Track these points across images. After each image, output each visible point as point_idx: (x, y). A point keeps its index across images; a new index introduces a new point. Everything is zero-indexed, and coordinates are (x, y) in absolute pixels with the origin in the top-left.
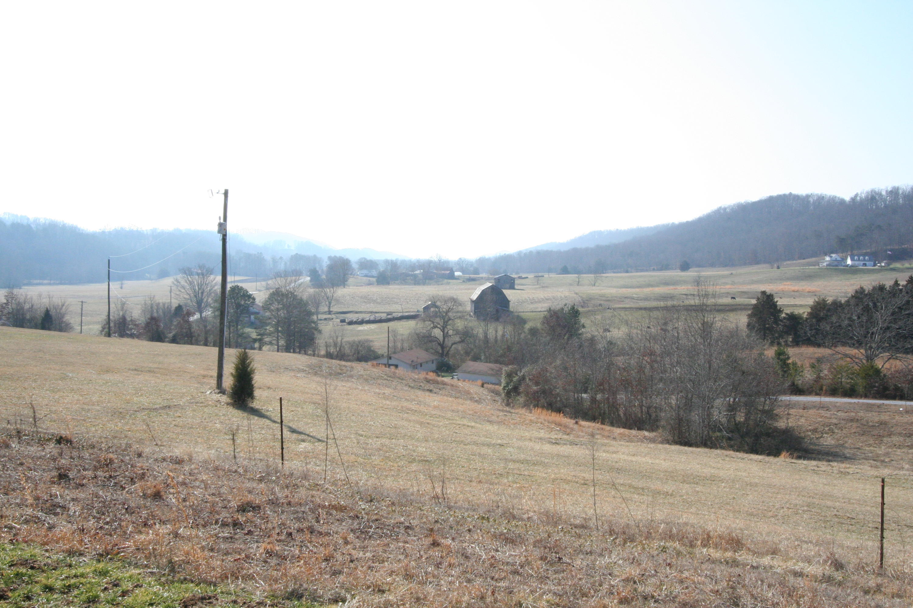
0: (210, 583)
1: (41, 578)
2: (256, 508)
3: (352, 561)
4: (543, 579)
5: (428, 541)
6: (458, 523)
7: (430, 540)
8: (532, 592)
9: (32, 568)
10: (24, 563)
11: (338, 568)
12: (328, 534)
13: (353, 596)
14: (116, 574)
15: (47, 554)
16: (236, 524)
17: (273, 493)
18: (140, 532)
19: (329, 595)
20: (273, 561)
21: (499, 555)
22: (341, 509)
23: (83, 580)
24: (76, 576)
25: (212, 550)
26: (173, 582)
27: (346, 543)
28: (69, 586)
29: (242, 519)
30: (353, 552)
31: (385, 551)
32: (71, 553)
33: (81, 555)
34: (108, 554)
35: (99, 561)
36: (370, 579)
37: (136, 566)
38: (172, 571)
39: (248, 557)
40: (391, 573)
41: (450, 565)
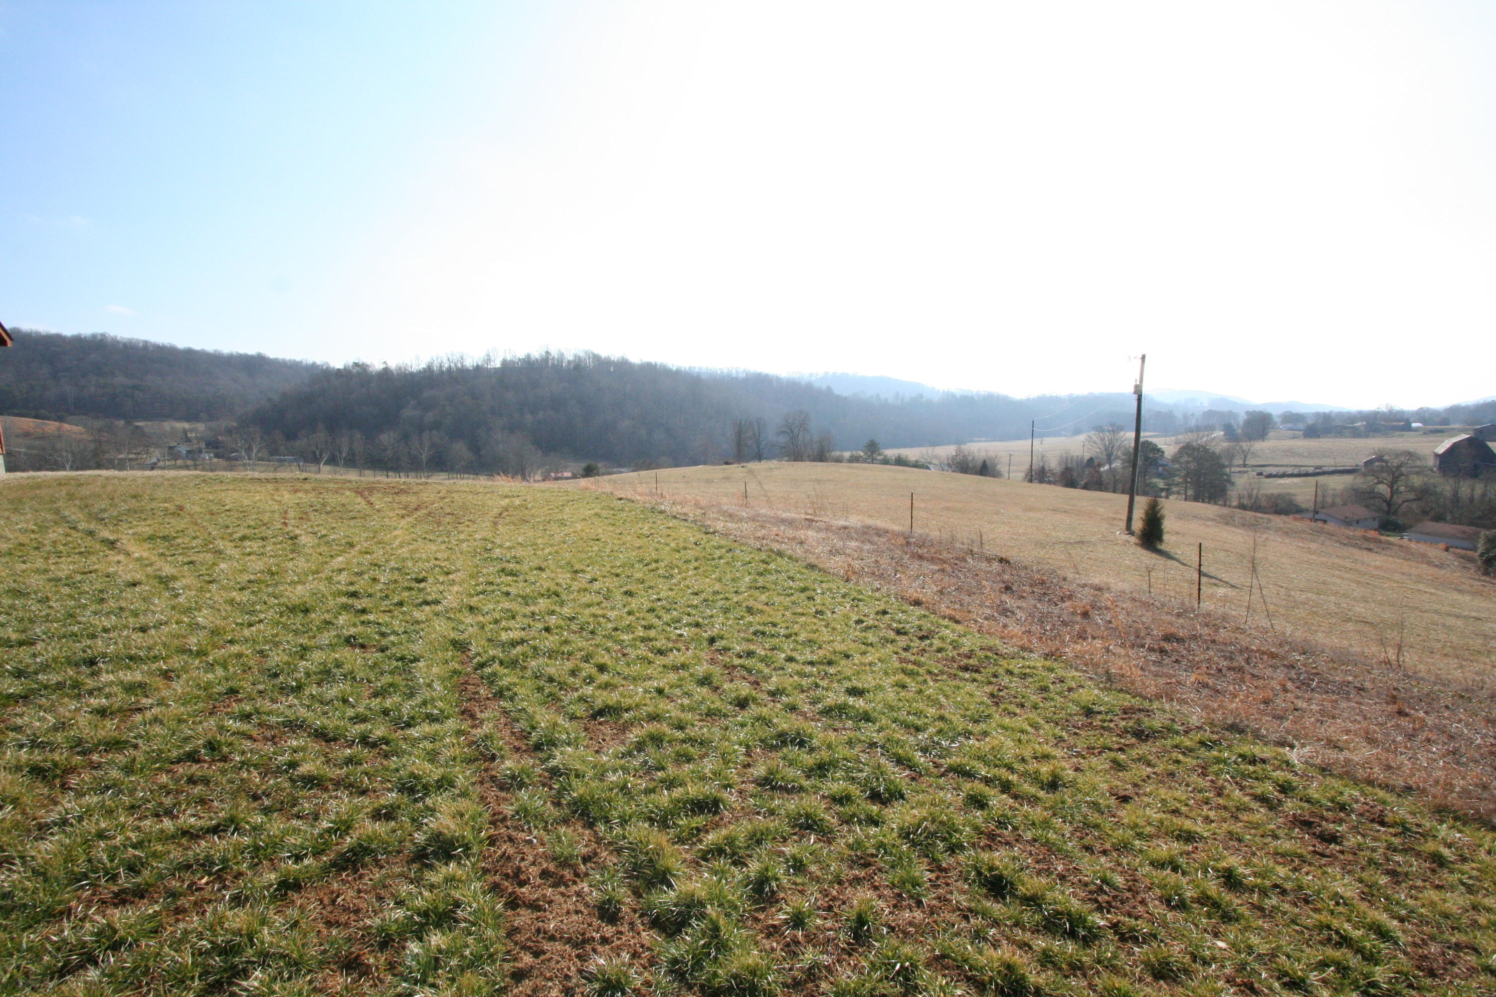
0: (1145, 698)
1: (1004, 663)
2: (1180, 640)
3: (1296, 710)
5: (1392, 708)
6: (1427, 696)
7: (1395, 708)
9: (996, 654)
10: (990, 649)
11: (1280, 713)
12: (1262, 678)
13: (1303, 746)
14: (1061, 673)
15: (1005, 646)
16: (1162, 651)
17: (1194, 629)
18: (1076, 643)
19: (1273, 737)
20: (1205, 692)
22: (1273, 656)
23: (1035, 671)
24: (1029, 667)
25: (1142, 669)
26: (1110, 690)
27: (1286, 690)
28: (1025, 674)
29: (1167, 647)
30: (1296, 701)
31: (1335, 708)
32: (1023, 648)
33: (1031, 651)
34: (1052, 655)
35: (1046, 659)
36: (1322, 731)
37: (1077, 670)
38: (1109, 680)
39: (1179, 683)
40: (1348, 732)
41: (1428, 740)
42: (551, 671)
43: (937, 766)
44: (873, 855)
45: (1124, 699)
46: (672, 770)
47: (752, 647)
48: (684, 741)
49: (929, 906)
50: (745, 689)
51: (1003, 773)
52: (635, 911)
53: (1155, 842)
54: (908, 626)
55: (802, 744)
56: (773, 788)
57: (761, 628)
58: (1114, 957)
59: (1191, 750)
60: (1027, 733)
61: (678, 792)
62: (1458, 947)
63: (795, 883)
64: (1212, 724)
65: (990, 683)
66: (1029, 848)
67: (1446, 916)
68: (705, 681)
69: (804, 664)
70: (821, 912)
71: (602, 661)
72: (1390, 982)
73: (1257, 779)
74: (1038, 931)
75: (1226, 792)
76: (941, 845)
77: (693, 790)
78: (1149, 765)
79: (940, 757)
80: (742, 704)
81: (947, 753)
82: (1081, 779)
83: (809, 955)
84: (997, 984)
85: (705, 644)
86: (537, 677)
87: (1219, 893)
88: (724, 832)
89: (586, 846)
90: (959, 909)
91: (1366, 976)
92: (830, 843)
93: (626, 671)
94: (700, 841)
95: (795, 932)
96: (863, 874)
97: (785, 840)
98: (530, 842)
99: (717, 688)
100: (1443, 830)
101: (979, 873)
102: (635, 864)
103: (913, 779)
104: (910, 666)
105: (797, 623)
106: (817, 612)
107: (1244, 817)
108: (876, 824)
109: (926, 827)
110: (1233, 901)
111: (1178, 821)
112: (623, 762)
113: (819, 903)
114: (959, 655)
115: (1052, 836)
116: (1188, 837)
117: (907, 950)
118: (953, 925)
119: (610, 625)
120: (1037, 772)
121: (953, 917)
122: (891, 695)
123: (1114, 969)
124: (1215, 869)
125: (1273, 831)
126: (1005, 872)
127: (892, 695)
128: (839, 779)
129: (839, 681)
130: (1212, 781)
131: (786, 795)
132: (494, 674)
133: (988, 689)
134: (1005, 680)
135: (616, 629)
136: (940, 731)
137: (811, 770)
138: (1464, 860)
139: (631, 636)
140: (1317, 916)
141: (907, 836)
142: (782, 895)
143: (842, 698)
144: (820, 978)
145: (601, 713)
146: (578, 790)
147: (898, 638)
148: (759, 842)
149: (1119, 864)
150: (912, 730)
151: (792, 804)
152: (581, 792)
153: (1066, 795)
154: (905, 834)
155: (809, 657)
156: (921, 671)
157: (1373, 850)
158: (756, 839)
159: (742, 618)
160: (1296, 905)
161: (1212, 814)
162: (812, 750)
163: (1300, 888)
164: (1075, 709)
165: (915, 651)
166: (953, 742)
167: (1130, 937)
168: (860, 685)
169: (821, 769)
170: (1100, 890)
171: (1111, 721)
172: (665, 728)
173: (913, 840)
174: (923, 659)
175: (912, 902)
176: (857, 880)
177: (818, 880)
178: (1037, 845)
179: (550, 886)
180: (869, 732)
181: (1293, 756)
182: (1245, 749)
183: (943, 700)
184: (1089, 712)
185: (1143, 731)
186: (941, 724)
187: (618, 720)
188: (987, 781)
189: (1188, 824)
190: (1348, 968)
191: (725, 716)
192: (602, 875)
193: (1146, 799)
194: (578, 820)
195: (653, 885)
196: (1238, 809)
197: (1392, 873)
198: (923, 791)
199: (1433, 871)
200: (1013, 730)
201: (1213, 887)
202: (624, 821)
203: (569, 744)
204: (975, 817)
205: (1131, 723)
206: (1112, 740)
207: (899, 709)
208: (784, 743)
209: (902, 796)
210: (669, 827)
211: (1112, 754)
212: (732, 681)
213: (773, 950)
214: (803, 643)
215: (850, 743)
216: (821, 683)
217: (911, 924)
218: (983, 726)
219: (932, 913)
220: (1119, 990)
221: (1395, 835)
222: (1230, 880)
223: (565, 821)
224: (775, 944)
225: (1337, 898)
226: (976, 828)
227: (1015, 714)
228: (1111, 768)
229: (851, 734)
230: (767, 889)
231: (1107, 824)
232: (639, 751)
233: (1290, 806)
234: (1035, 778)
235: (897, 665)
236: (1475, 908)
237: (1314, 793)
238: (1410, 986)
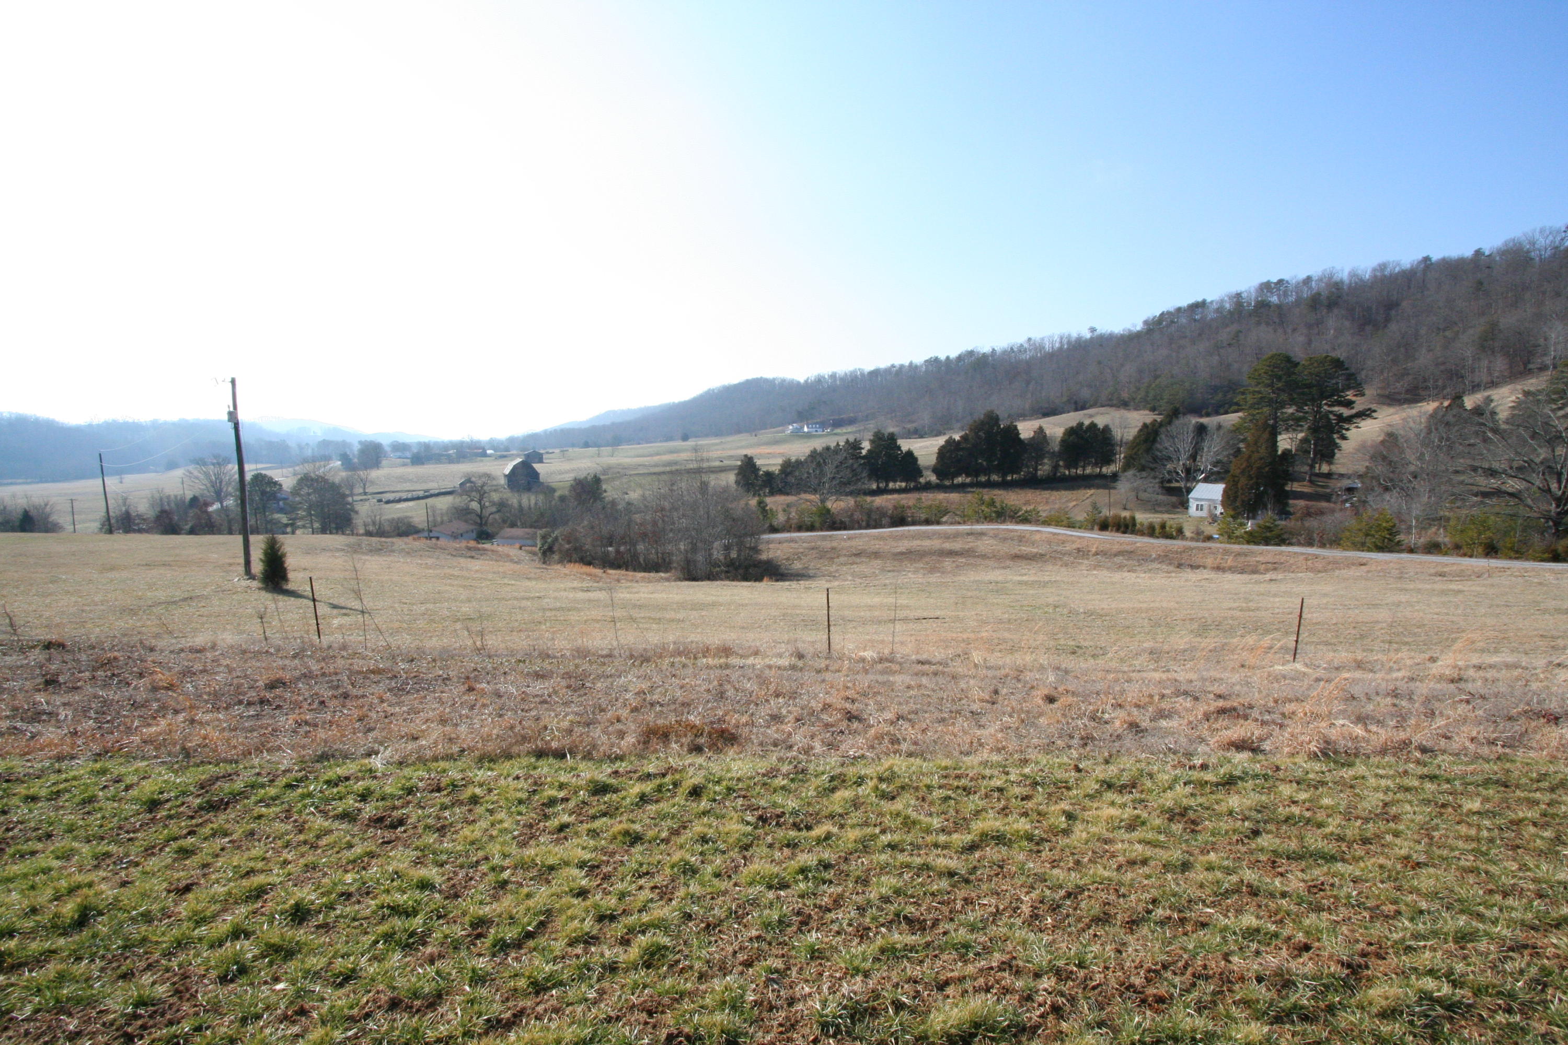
0: (230, 762)
1: (21, 790)
2: (286, 684)
3: (386, 717)
4: (566, 704)
5: (462, 688)
6: (495, 669)
7: (466, 686)
8: (556, 716)
9: (8, 781)
11: (372, 725)
12: (363, 696)
13: (386, 748)
14: (118, 770)
15: (29, 764)
16: (263, 702)
17: (307, 667)
18: (149, 725)
19: (361, 751)
20: (303, 730)
21: (528, 690)
22: (379, 672)
23: (75, 783)
25: (234, 730)
26: (187, 768)
27: (382, 701)
28: (58, 791)
29: (269, 695)
30: (389, 709)
31: (421, 703)
33: (73, 758)
34: (107, 752)
35: (96, 761)
36: (404, 730)
37: (143, 758)
38: (187, 757)
39: (275, 730)
40: (426, 721)
41: (484, 705)
45: (203, 773)
53: (219, 919)
59: (274, 799)
60: (49, 870)
62: (477, 863)
64: (301, 762)
67: (473, 843)
72: (424, 924)
73: (340, 798)
75: (308, 825)
78: (226, 834)
82: (127, 894)
87: (284, 935)
91: (406, 930)
100: (481, 775)
107: (324, 842)
110: (297, 934)
111: (249, 882)
115: (68, 990)
116: (259, 893)
120: (56, 916)
124: (283, 912)
125: (348, 842)
130: (296, 821)
138: (490, 791)
140: (374, 902)
149: (167, 971)
153: (102, 926)
157: (429, 816)
160: (359, 902)
161: (290, 855)
163: (364, 884)
164: (132, 809)
170: (135, 1016)
171: (183, 804)
178: (39, 1015)
181: (377, 762)
182: (331, 774)
184: (153, 805)
185: (221, 800)
189: (258, 880)
190: (394, 933)
193: (214, 876)
196: (318, 837)
197: (441, 829)
199: (470, 811)
200: (24, 876)
201: (278, 933)
205: (207, 797)
206: (179, 827)
211: (178, 844)
221: (448, 795)
222: (297, 914)
225: (393, 875)
227: (33, 853)
228: (175, 860)
231: (157, 930)
233: (369, 810)
234: (52, 927)
236: (493, 825)
237: (388, 790)
238: (439, 917)
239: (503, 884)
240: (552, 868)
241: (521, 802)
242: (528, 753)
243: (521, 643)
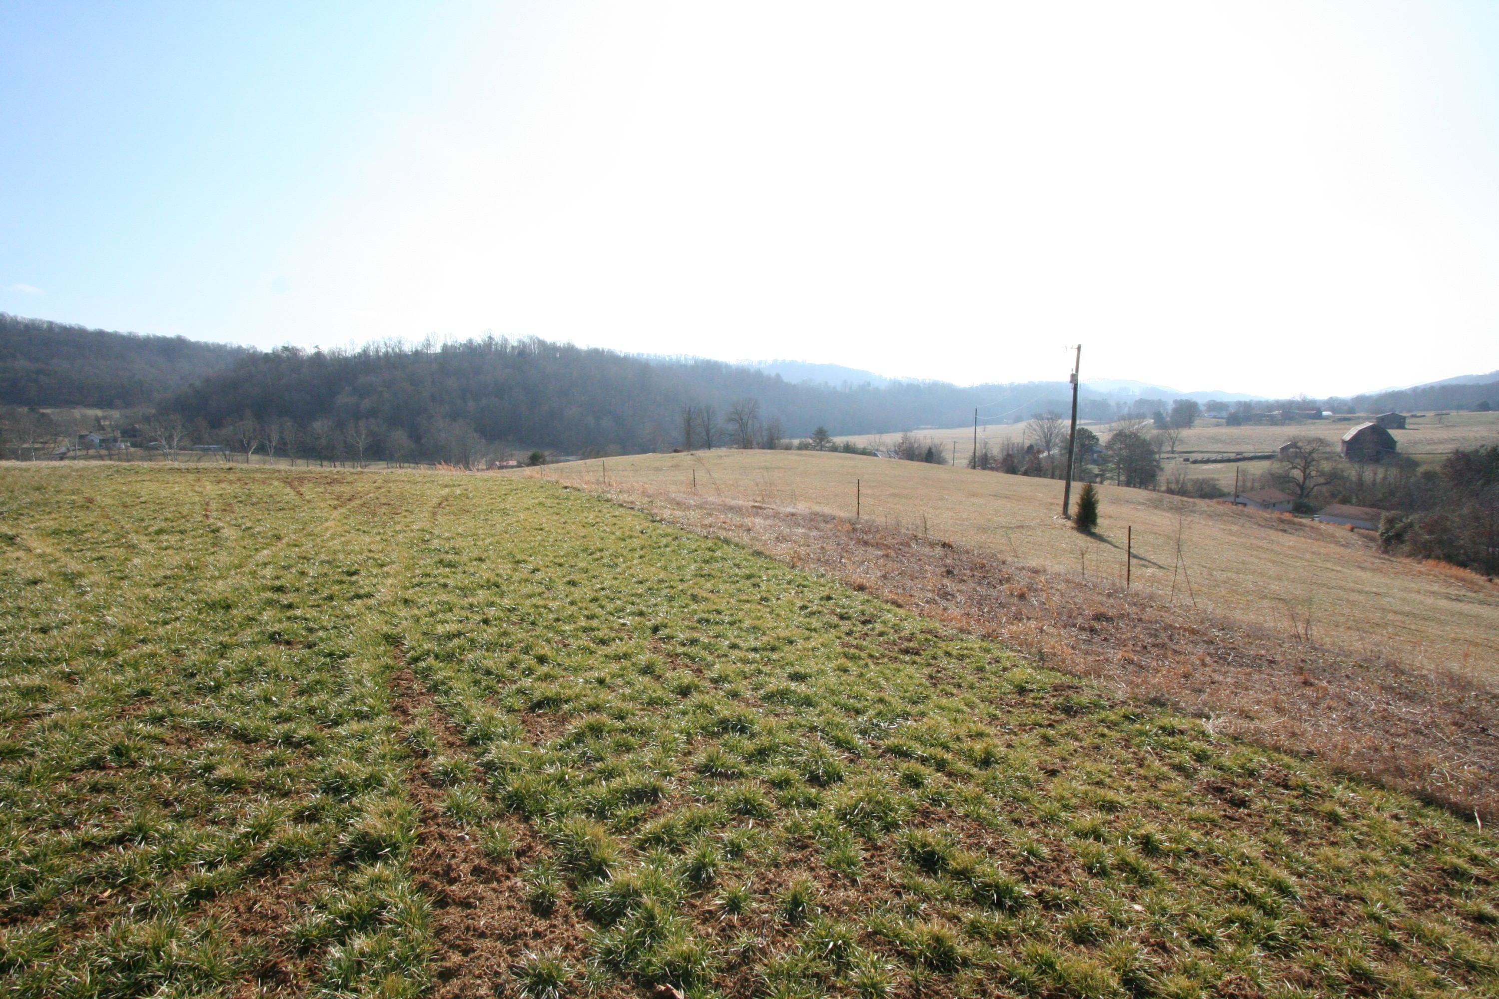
0: (1074, 676)
1: (942, 645)
2: (1109, 619)
3: (1213, 683)
4: (1460, 747)
5: (1298, 679)
6: (1330, 666)
7: (1302, 678)
8: (1446, 758)
9: (936, 637)
10: (930, 632)
11: (1198, 686)
12: (1183, 653)
13: (1218, 716)
14: (997, 653)
15: (945, 629)
16: (1092, 630)
17: (1123, 609)
18: (1012, 624)
19: (1191, 709)
20: (1131, 668)
21: (1392, 709)
22: (1193, 632)
23: (972, 653)
25: (1073, 648)
26: (1043, 668)
27: (1204, 665)
28: (963, 655)
29: (1097, 626)
30: (1213, 675)
31: (1248, 680)
32: (962, 630)
33: (969, 633)
34: (989, 636)
35: (983, 641)
36: (1236, 702)
37: (1012, 650)
38: (1042, 659)
39: (1107, 660)
40: (1259, 702)
41: (1330, 708)
42: (489, 663)
43: (875, 747)
44: (810, 837)
45: (1056, 677)
46: (611, 761)
47: (696, 635)
48: (624, 731)
49: (863, 884)
50: (687, 677)
51: (940, 753)
52: (569, 903)
53: (1080, 813)
54: (851, 611)
55: (743, 730)
56: (713, 775)
57: (706, 616)
58: (1039, 924)
59: (1116, 724)
60: (963, 712)
61: (616, 783)
62: (1348, 898)
63: (732, 868)
64: (1135, 699)
65: (929, 665)
66: (961, 824)
67: (1338, 870)
68: (647, 670)
69: (747, 650)
70: (757, 896)
71: (541, 652)
72: (1287, 934)
73: (1175, 749)
74: (967, 904)
75: (1147, 762)
76: (876, 824)
77: (632, 780)
78: (1076, 739)
79: (879, 739)
80: (684, 692)
81: (886, 734)
82: (1012, 755)
83: (744, 939)
84: (926, 957)
85: (648, 632)
86: (473, 670)
87: (1137, 859)
88: (662, 821)
89: (521, 840)
90: (892, 886)
91: (1267, 930)
92: (768, 827)
93: (567, 662)
94: (638, 830)
95: (731, 917)
96: (800, 856)
97: (724, 825)
98: (462, 839)
99: (660, 677)
100: (1339, 791)
101: (913, 850)
102: (571, 856)
103: (851, 761)
104: (852, 651)
105: (742, 610)
106: (762, 599)
107: (1163, 785)
108: (814, 806)
109: (862, 808)
110: (1149, 865)
111: (1101, 792)
112: (560, 754)
113: (755, 887)
114: (900, 638)
115: (983, 811)
116: (1110, 807)
117: (841, 928)
118: (886, 902)
119: (551, 616)
120: (971, 750)
121: (886, 894)
122: (832, 680)
123: (1038, 937)
124: (1134, 837)
125: (1188, 798)
126: (937, 848)
127: (834, 679)
128: (779, 764)
129: (782, 667)
130: (1134, 753)
131: (726, 782)
132: (429, 668)
133: (927, 671)
134: (944, 662)
135: (558, 620)
136: (879, 714)
137: (752, 755)
138: (1356, 817)
139: (572, 626)
140: (1224, 876)
141: (844, 817)
142: (719, 880)
143: (785, 684)
144: (754, 961)
145: (539, 705)
146: (514, 783)
147: (841, 623)
148: (697, 829)
149: (1046, 836)
150: (852, 714)
151: (732, 790)
152: (516, 786)
153: (998, 771)
154: (842, 815)
155: (753, 644)
156: (863, 655)
157: (1277, 812)
158: (694, 826)
159: (687, 606)
160: (1207, 867)
161: (1133, 784)
162: (753, 736)
163: (1211, 850)
164: (1009, 687)
165: (857, 635)
166: (891, 723)
167: (1054, 905)
168: (802, 670)
169: (761, 755)
170: (1027, 861)
171: (1042, 698)
172: (604, 718)
173: (849, 821)
174: (865, 643)
175: (847, 882)
176: (794, 863)
177: (755, 864)
178: (969, 820)
179: (481, 883)
180: (811, 716)
181: (1209, 726)
182: (1166, 721)
183: (883, 682)
184: (1022, 691)
185: (1072, 707)
186: (881, 707)
187: (557, 711)
188: (923, 760)
189: (1111, 795)
190: (1251, 923)
191: (667, 704)
192: (537, 869)
193: (1072, 772)
194: (513, 814)
195: (589, 877)
196: (1157, 778)
197: (1294, 833)
198: (861, 773)
199: (1329, 829)
200: (950, 710)
201: (1132, 854)
202: (561, 813)
203: (505, 738)
204: (910, 796)
205: (1061, 700)
206: (1042, 716)
207: (840, 693)
208: (725, 730)
209: (840, 779)
210: (606, 818)
211: (1042, 731)
212: (674, 669)
213: (708, 935)
214: (747, 630)
215: (791, 728)
216: (764, 669)
217: (845, 902)
218: (921, 707)
219: (866, 891)
220: (1041, 956)
221: (1297, 797)
222: (1148, 846)
223: (500, 816)
224: (710, 930)
225: (1244, 859)
226: (911, 807)
227: (952, 695)
228: (1041, 743)
229: (792, 719)
230: (704, 876)
231: (1035, 797)
232: (578, 743)
233: (1206, 774)
234: (969, 756)
235: (839, 649)
236: (1363, 861)
237: (1226, 761)
238: (1305, 936)
239: (1395, 947)
240: (1471, 967)
241: (1405, 851)
242: (1411, 792)
243: (1355, 643)
